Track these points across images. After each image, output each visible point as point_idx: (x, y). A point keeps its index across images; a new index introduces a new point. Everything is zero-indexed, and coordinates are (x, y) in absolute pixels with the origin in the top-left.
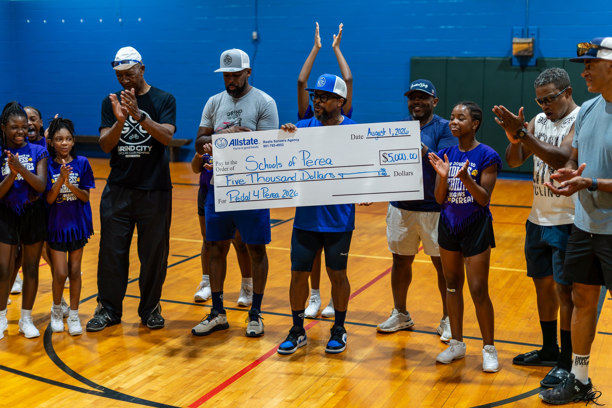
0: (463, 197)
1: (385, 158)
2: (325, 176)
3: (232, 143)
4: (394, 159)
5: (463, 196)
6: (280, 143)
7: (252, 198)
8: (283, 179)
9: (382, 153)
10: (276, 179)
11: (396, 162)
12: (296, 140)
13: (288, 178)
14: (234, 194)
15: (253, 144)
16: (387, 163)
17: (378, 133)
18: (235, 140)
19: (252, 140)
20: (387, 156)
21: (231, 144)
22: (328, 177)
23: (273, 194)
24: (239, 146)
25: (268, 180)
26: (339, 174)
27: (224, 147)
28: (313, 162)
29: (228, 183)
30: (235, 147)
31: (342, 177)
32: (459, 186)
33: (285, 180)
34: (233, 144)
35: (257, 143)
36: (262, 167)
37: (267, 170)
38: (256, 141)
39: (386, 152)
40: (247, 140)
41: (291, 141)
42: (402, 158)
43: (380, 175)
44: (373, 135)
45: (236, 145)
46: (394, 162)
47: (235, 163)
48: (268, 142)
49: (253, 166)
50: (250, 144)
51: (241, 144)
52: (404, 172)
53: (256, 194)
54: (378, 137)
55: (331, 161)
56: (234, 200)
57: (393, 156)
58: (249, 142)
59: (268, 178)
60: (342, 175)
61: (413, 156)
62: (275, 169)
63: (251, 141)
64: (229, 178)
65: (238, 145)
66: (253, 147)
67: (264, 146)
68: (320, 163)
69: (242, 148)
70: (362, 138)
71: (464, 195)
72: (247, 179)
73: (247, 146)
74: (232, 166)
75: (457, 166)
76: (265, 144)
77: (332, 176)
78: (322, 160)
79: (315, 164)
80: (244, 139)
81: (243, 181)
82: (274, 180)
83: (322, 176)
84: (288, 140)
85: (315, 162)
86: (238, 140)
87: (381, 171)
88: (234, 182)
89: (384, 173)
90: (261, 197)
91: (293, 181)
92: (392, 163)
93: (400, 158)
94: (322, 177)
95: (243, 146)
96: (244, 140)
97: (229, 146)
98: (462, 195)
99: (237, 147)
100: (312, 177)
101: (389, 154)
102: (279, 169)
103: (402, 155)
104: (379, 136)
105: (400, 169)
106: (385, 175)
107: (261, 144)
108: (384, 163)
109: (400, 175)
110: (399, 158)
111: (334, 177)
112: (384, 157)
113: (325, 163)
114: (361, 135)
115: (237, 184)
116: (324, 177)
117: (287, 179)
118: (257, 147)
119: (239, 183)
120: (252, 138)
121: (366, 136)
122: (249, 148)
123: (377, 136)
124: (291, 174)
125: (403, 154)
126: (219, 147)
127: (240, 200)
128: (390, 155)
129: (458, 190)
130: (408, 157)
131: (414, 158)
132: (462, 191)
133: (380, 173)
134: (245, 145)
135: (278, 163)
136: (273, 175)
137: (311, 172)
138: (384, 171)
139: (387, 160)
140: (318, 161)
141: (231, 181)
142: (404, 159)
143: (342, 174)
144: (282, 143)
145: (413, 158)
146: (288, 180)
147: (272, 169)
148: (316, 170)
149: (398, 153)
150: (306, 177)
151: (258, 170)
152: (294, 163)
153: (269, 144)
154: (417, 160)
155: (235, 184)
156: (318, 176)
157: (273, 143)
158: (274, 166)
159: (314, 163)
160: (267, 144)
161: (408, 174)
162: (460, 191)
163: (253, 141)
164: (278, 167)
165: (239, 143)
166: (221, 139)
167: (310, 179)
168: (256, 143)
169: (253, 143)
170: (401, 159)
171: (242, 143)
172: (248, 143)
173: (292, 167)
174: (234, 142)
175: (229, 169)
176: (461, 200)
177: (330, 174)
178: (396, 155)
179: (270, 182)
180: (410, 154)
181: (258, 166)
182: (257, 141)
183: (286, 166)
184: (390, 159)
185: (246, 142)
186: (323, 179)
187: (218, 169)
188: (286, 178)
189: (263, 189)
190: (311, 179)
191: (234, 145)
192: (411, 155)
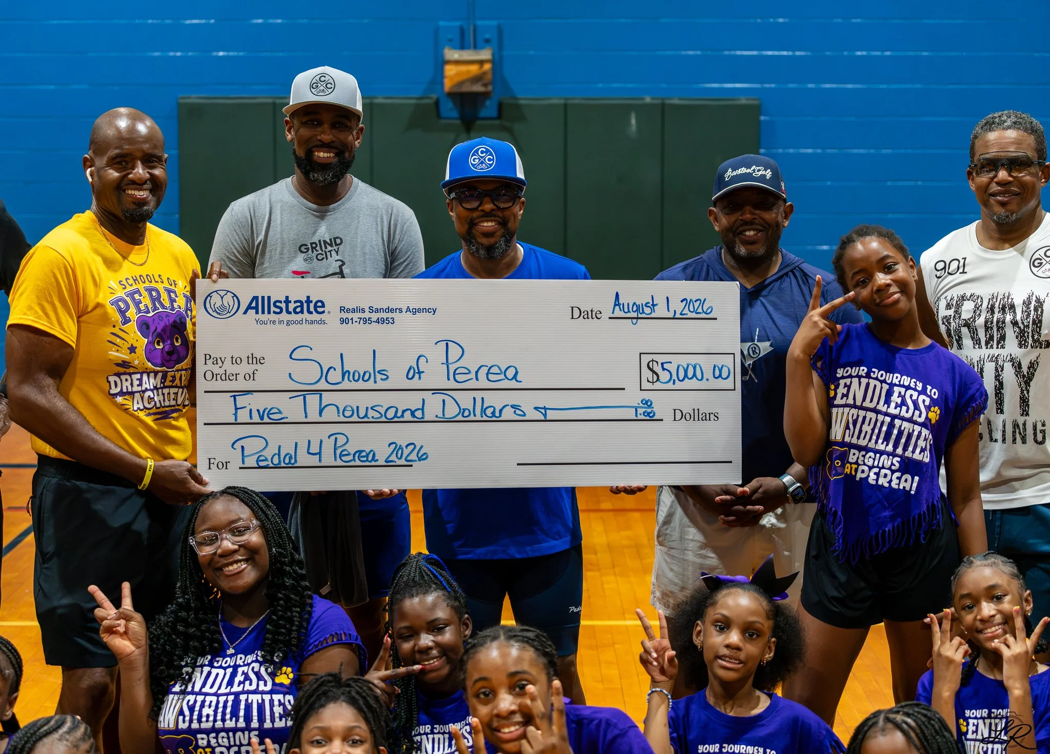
0: (893, 472)
1: (654, 372)
2: (501, 411)
3: (254, 305)
4: (674, 377)
5: (893, 468)
6: (385, 315)
7: (303, 459)
8: (391, 414)
9: (646, 359)
10: (371, 413)
11: (679, 385)
12: (427, 310)
13: (404, 411)
14: (253, 446)
15: (311, 313)
16: (658, 385)
17: (638, 307)
18: (263, 298)
19: (308, 301)
20: (658, 369)
21: (249, 307)
22: (508, 414)
23: (361, 452)
24: (273, 317)
25: (348, 414)
26: (536, 408)
27: (229, 315)
28: (470, 372)
29: (236, 414)
30: (260, 316)
31: (544, 416)
32: (887, 439)
33: (395, 416)
34: (256, 308)
35: (323, 312)
36: (335, 376)
37: (346, 385)
38: (319, 304)
39: (655, 357)
40: (295, 302)
41: (416, 311)
42: (694, 375)
43: (640, 417)
44: (626, 310)
45: (263, 312)
46: (674, 383)
47: (260, 361)
48: (354, 311)
49: (308, 374)
50: (302, 312)
51: (278, 310)
52: (696, 412)
53: (315, 449)
54: (638, 318)
55: (517, 373)
56: (250, 461)
57: (672, 368)
58: (302, 306)
59: (349, 409)
60: (543, 411)
61: (720, 371)
62: (370, 385)
63: (305, 305)
64: (241, 401)
65: (269, 312)
66: (312, 322)
67: (343, 321)
68: (491, 377)
69: (281, 322)
70: (599, 316)
71: (897, 465)
72: (291, 408)
73: (293, 317)
74: (250, 369)
75: (882, 382)
76: (345, 315)
77: (518, 412)
78: (494, 370)
79: (477, 379)
80: (287, 297)
81: (280, 412)
82: (366, 416)
83: (492, 409)
84: (408, 309)
85: (477, 373)
86: (269, 298)
87: (641, 405)
88: (255, 414)
89: (649, 410)
90: (328, 459)
91: (415, 419)
92: (670, 386)
93: (690, 374)
94: (493, 413)
95: (284, 316)
96: (287, 301)
97: (245, 313)
98: (892, 464)
99: (265, 317)
100: (466, 413)
101: (662, 364)
102: (381, 385)
103: (695, 368)
104: (640, 316)
105: (687, 402)
106: (650, 417)
107: (332, 316)
108: (650, 386)
109: (688, 417)
110: (686, 375)
111: (525, 415)
112: (652, 370)
113: (502, 377)
114: (595, 310)
115: (262, 418)
116: (497, 414)
117: (399, 414)
118: (322, 322)
119: (269, 418)
120: (308, 297)
121: (607, 313)
122: (300, 322)
123: (635, 315)
124: (412, 401)
125: (698, 366)
126: (215, 314)
127: (269, 463)
128: (665, 366)
129: (881, 447)
130: (708, 374)
131: (724, 377)
132: (893, 454)
133: (640, 411)
134: (290, 313)
135: (377, 370)
136: (363, 401)
137: (465, 399)
138: (650, 406)
139: (658, 379)
140: (484, 371)
141: (247, 411)
142: (699, 377)
143: (545, 408)
144: (390, 315)
145: (720, 376)
146: (402, 416)
147: (361, 385)
148: (478, 395)
149: (684, 360)
150: (452, 411)
151: (323, 385)
152: (420, 373)
153: (356, 316)
154: (729, 384)
155: (256, 418)
156: (484, 411)
157: (367, 315)
158: (366, 378)
159: (473, 375)
160: (350, 315)
161: (708, 418)
162: (888, 454)
163: (312, 305)
164: (378, 379)
165: (273, 309)
166: (222, 293)
167: (460, 418)
168: (320, 310)
169: (312, 309)
170: (691, 378)
171: (281, 308)
172: (298, 310)
173: (415, 383)
174: (257, 305)
175: (241, 377)
176: (885, 476)
177: (513, 406)
178: (681, 367)
179: (355, 418)
180: (715, 367)
181: (325, 374)
182: (323, 306)
183: (397, 379)
184: (665, 376)
185: (292, 306)
186: (494, 419)
187: (209, 375)
188: (396, 412)
189: (333, 438)
190: (464, 417)
191: (257, 313)
192: (717, 368)
